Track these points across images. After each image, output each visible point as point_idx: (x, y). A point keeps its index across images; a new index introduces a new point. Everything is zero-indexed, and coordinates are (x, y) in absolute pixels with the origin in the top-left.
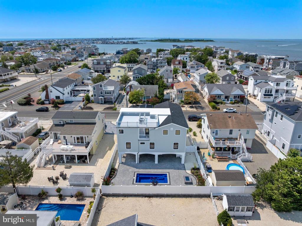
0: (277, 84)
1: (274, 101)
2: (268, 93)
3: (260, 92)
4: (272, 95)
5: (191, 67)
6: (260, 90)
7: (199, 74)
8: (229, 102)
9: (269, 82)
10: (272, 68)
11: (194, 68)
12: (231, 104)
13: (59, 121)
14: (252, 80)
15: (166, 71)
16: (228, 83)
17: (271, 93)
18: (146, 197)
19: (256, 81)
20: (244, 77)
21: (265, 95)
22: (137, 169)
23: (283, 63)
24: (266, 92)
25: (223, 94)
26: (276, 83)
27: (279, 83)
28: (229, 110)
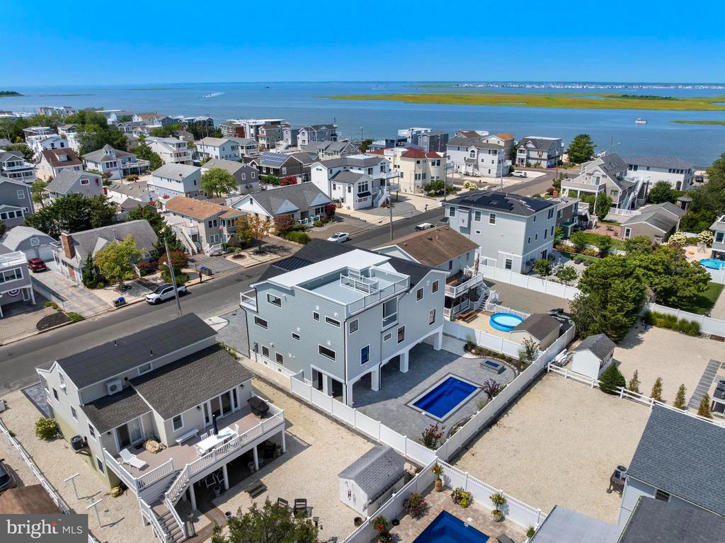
0: (369, 169)
1: (373, 203)
2: (363, 190)
3: (350, 191)
4: (368, 194)
5: (107, 164)
6: (347, 188)
7: (181, 175)
8: (313, 223)
9: (351, 170)
10: (268, 145)
11: (115, 166)
12: (318, 226)
13: (109, 385)
14: (321, 170)
15: (83, 182)
16: (247, 187)
17: (367, 189)
18: (491, 427)
19: (331, 172)
20: (268, 169)
21: (360, 196)
22: (396, 398)
23: (289, 133)
24: (360, 191)
25: (297, 208)
26: (367, 168)
27: (372, 169)
28: (340, 236)
